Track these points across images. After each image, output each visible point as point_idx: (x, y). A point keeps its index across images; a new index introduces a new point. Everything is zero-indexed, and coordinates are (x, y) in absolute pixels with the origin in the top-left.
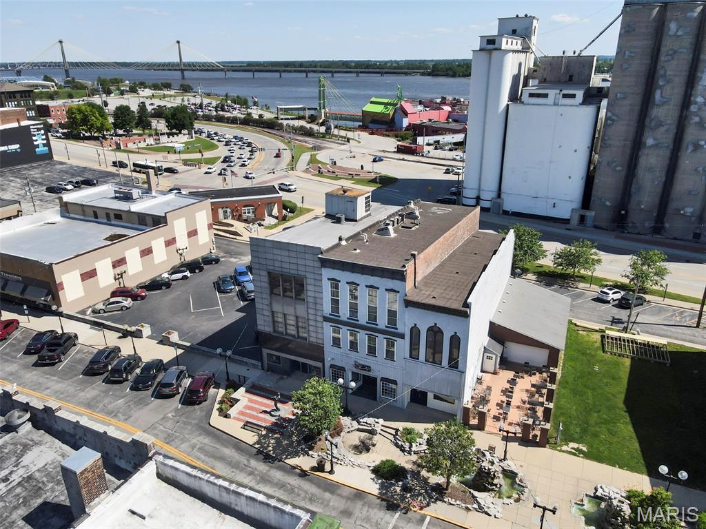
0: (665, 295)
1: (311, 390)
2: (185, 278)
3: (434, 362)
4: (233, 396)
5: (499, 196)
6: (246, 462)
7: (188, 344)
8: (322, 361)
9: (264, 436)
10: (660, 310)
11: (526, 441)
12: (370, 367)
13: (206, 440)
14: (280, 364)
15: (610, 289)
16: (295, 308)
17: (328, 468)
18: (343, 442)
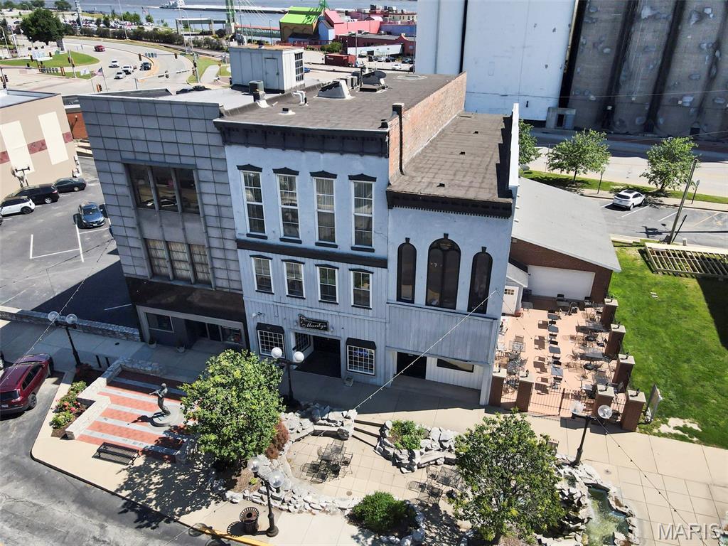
1: (218, 379)
2: (26, 211)
3: (441, 305)
4: (82, 396)
6: (97, 532)
7: (15, 311)
8: (242, 317)
9: (138, 469)
11: (599, 424)
12: (326, 323)
13: (20, 491)
14: (171, 330)
15: (630, 193)
16: (184, 229)
17: (263, 524)
18: (289, 461)
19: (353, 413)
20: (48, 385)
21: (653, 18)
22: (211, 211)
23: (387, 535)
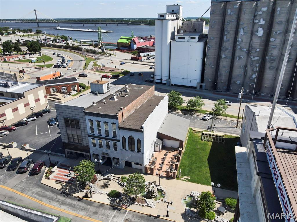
0: (227, 116)
1: (81, 166)
2: (34, 120)
3: (132, 150)
4: (52, 170)
5: (169, 78)
6: (56, 197)
7: (35, 150)
8: (89, 152)
9: (64, 186)
10: (225, 122)
11: (168, 177)
12: (108, 154)
13: (39, 190)
14: (73, 155)
15: (207, 115)
16: (76, 132)
17: (89, 196)
18: (97, 185)
19: (113, 175)
20: (43, 168)
21: (226, 58)
22: (82, 128)
23: (114, 198)
